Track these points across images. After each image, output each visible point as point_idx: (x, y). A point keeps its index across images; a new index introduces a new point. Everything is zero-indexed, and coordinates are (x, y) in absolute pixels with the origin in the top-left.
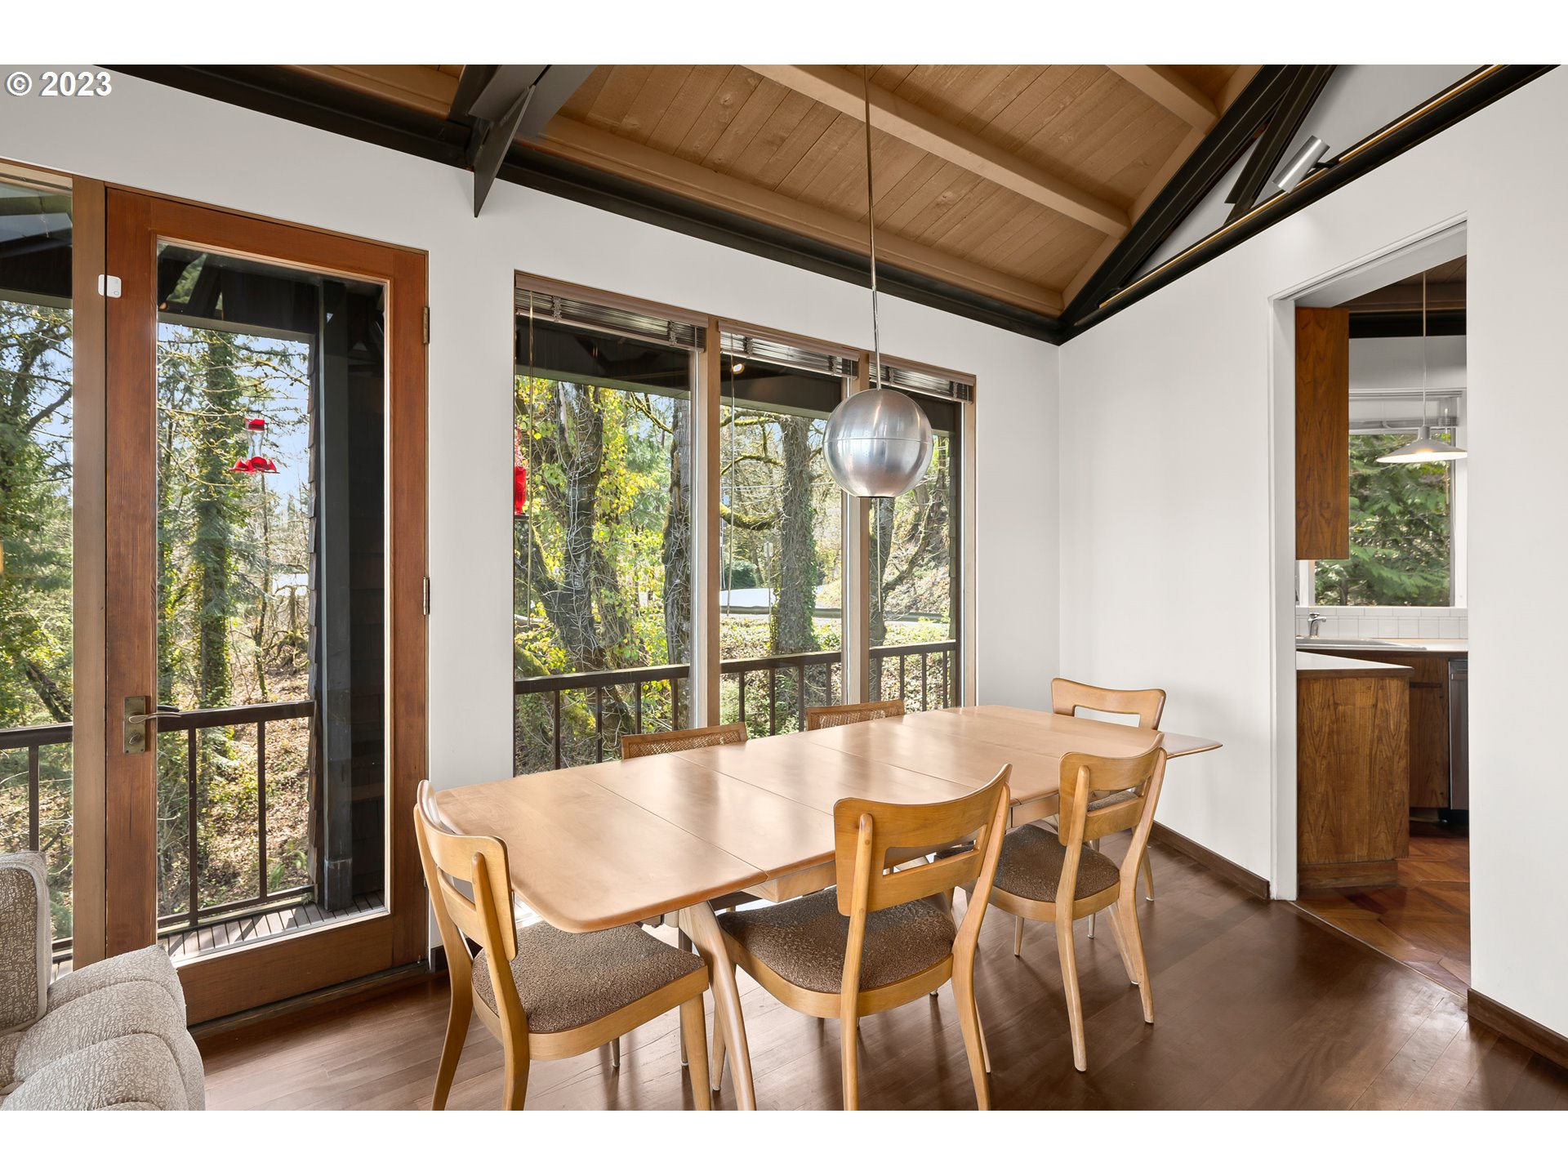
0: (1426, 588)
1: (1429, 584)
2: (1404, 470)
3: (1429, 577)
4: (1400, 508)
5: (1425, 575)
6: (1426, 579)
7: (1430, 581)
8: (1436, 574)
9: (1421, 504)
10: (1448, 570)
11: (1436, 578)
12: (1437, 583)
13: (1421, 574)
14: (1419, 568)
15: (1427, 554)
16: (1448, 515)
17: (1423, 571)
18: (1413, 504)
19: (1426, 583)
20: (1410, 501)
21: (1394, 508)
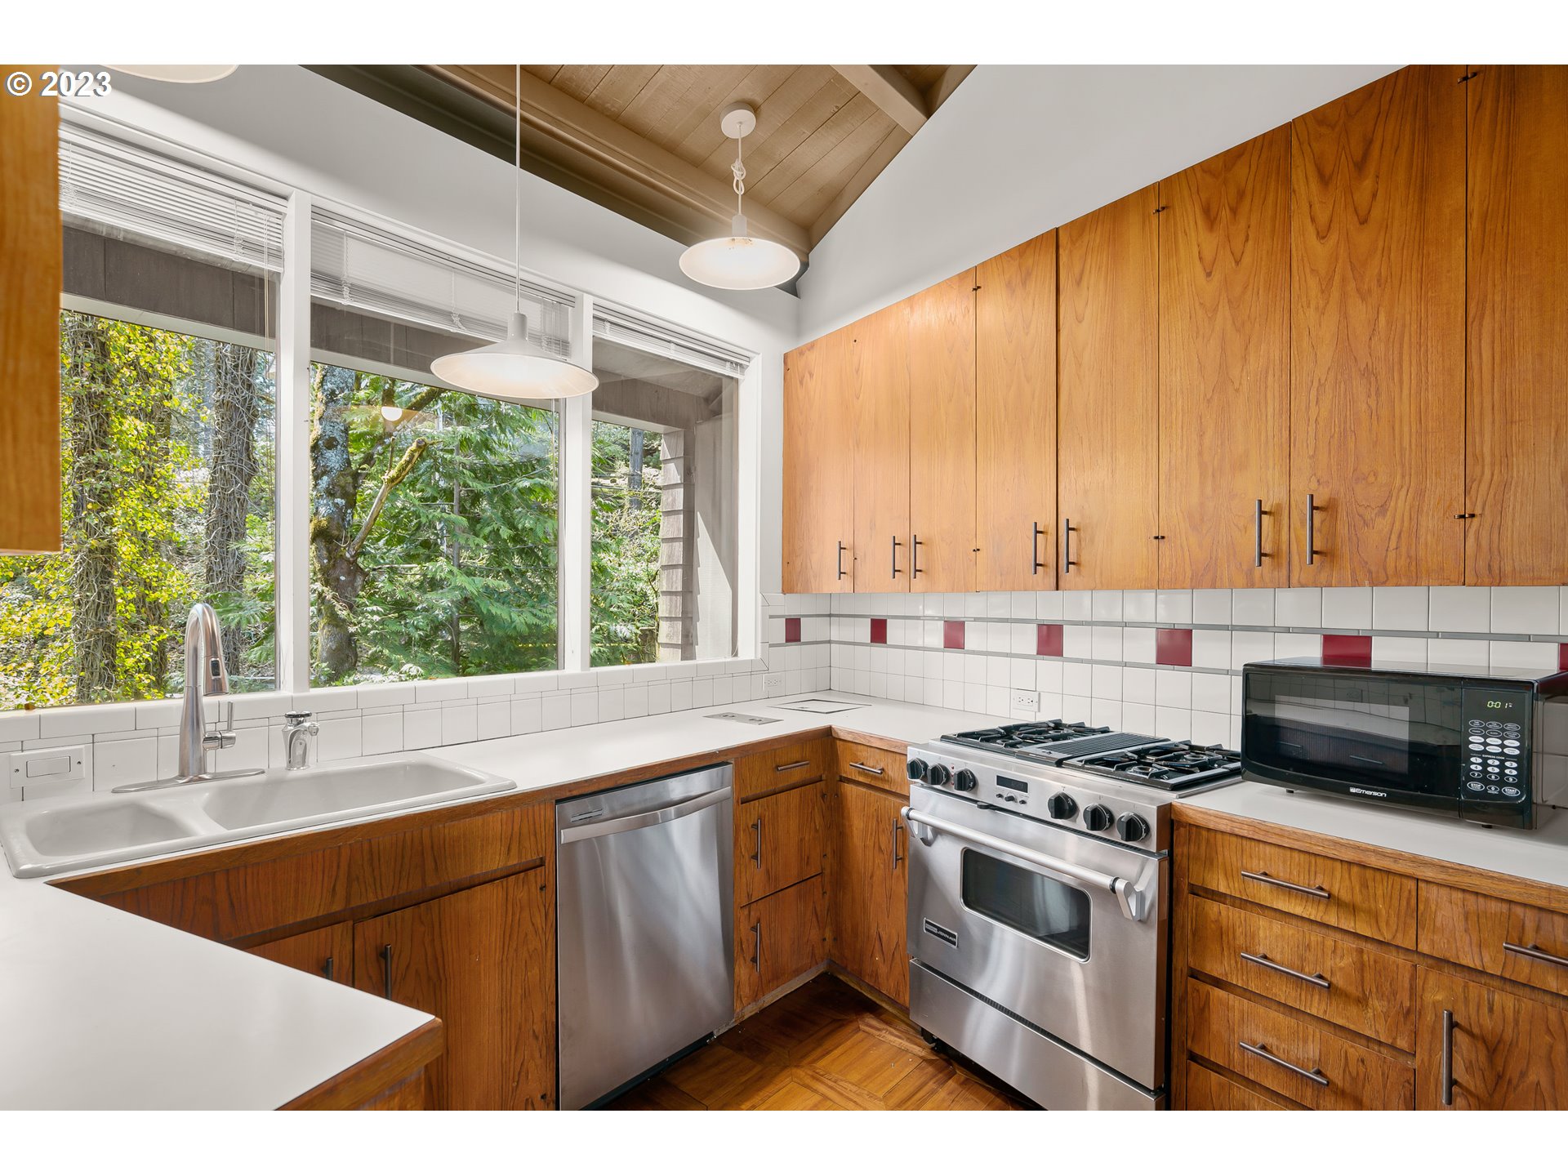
0: (537, 626)
1: (538, 621)
2: (516, 489)
3: (539, 613)
4: (512, 533)
5: (535, 611)
6: (535, 615)
7: (539, 618)
8: (545, 609)
9: (531, 529)
10: (556, 605)
11: (544, 615)
12: (546, 619)
13: (532, 610)
14: (529, 603)
15: (539, 588)
16: (556, 545)
17: (533, 607)
18: (524, 529)
19: (535, 621)
20: (520, 526)
21: (505, 533)
